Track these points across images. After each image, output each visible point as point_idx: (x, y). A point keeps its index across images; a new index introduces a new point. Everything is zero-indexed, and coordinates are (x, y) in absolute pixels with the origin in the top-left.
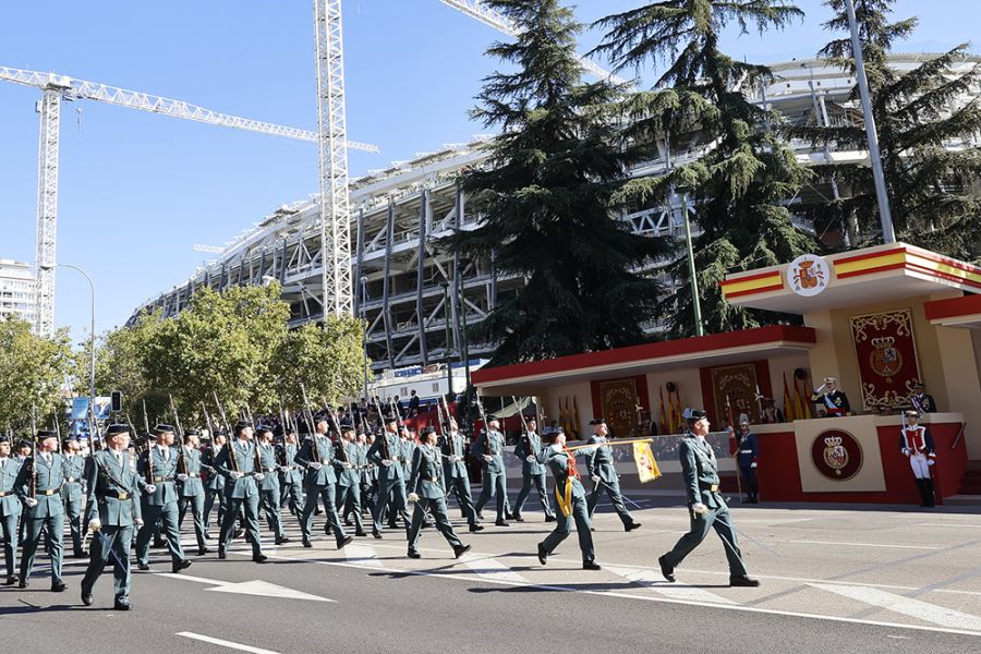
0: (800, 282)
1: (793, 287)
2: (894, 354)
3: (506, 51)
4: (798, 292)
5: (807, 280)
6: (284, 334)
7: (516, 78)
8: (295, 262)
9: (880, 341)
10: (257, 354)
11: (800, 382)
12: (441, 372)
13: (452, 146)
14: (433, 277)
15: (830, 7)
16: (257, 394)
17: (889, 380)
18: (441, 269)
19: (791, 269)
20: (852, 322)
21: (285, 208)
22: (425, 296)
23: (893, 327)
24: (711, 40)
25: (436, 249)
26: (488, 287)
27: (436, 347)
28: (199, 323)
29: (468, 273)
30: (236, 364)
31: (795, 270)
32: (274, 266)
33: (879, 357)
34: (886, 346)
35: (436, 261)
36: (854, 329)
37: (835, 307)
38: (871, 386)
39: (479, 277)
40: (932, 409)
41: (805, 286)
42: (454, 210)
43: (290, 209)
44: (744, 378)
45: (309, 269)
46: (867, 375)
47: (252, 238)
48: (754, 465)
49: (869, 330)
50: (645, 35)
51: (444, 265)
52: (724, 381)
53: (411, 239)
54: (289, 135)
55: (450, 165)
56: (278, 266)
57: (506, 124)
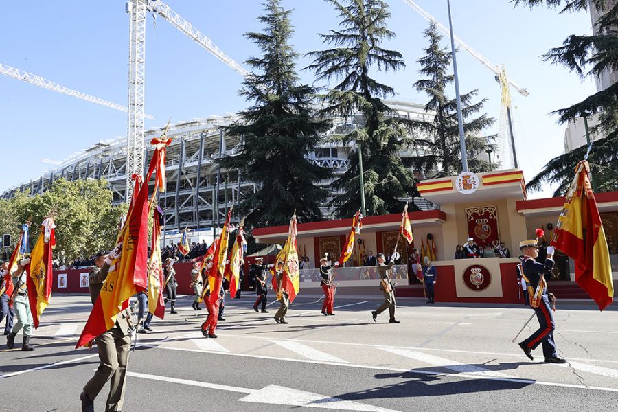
0: (462, 186)
1: (458, 189)
2: (487, 228)
3: (256, 63)
4: (461, 192)
5: (466, 185)
6: (109, 208)
7: (262, 77)
8: (107, 172)
9: (480, 221)
10: (92, 217)
11: (430, 241)
12: (191, 233)
13: (198, 119)
14: (184, 185)
15: (419, 64)
16: (91, 241)
17: (484, 241)
18: (189, 181)
19: (458, 179)
20: (466, 211)
21: (102, 142)
22: (180, 194)
23: (487, 214)
24: (365, 70)
25: (187, 171)
26: (213, 192)
27: (184, 221)
28: (57, 199)
29: (202, 185)
30: (79, 223)
31: (460, 180)
32: (94, 173)
33: (479, 229)
34: (483, 224)
35: (187, 177)
36: (467, 214)
37: (460, 203)
39: (208, 187)
40: (508, 256)
41: (465, 188)
42: (198, 152)
43: (105, 143)
45: (115, 176)
47: (81, 157)
48: (434, 282)
49: (475, 215)
50: (333, 64)
51: (191, 179)
52: (388, 239)
55: (197, 129)
56: (97, 173)
57: (257, 101)
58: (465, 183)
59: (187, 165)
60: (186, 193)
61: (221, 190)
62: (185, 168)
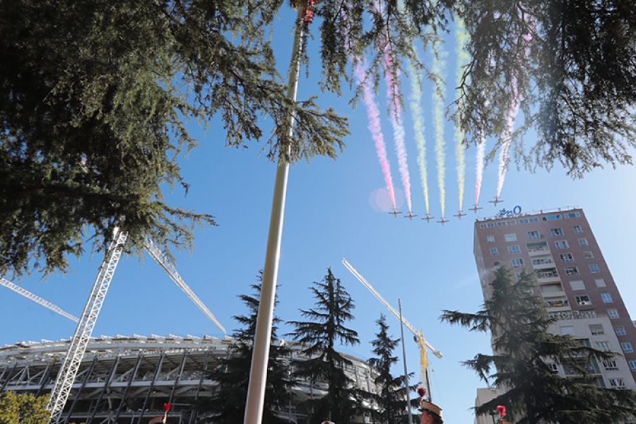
3: (242, 320)
8: (18, 378)
13: (138, 336)
18: (110, 403)
21: (24, 343)
25: (112, 391)
35: (109, 397)
42: (132, 370)
43: (26, 345)
45: (25, 384)
50: (308, 335)
51: (112, 400)
53: (100, 382)
54: (44, 305)
55: (135, 346)
59: (114, 384)
60: (102, 416)
61: (145, 418)
62: (110, 388)
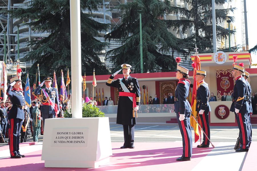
0: (217, 59)
1: (215, 61)
2: (228, 82)
4: (216, 62)
5: (220, 59)
9: (224, 78)
11: (192, 89)
17: (225, 90)
20: (216, 72)
23: (228, 74)
31: (216, 56)
33: (223, 83)
34: (226, 80)
36: (217, 73)
37: (213, 66)
38: (220, 91)
41: (219, 61)
44: (172, 86)
46: (219, 88)
49: (221, 74)
52: (164, 86)
58: (219, 57)
